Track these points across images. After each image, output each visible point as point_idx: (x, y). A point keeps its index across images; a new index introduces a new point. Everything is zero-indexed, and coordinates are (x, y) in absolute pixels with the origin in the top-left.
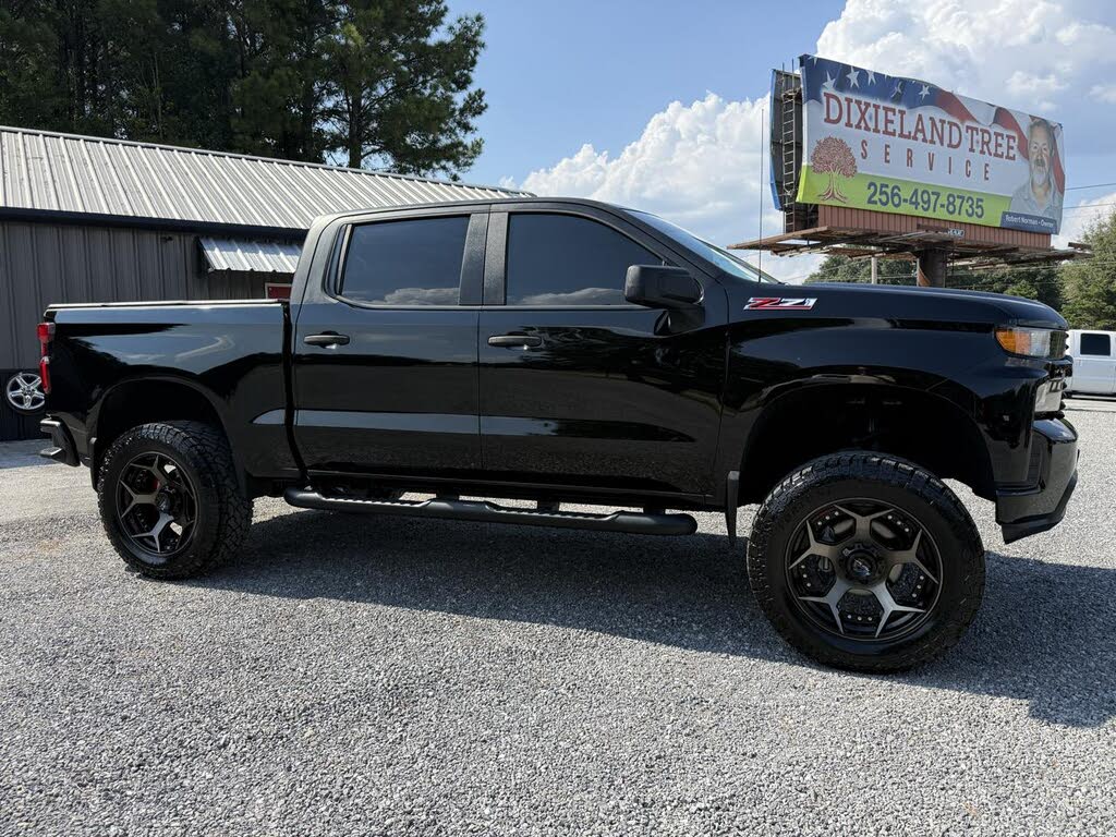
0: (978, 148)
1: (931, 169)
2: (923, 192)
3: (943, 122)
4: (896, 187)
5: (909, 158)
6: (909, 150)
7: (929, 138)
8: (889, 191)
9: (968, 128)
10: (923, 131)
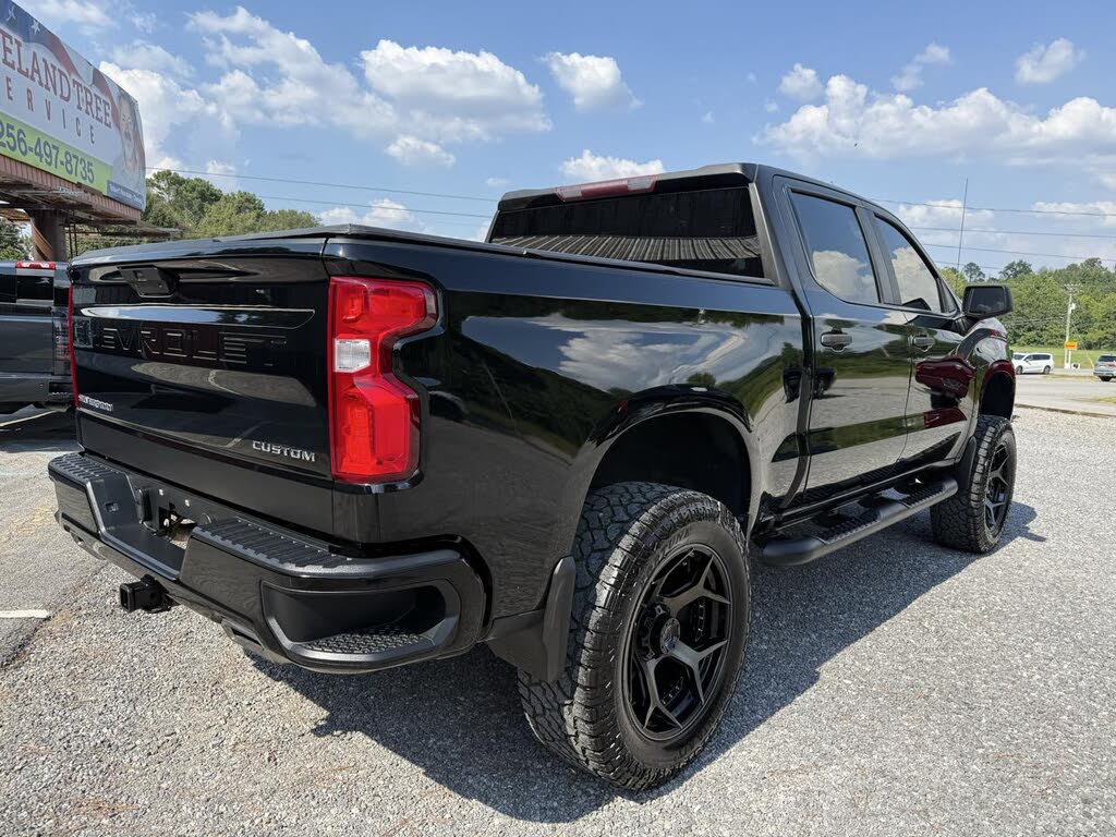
0: (84, 108)
1: (49, 118)
2: (46, 143)
3: (54, 68)
4: (20, 131)
5: (30, 100)
6: (29, 91)
7: (44, 82)
8: (15, 134)
9: (74, 82)
10: (38, 72)
